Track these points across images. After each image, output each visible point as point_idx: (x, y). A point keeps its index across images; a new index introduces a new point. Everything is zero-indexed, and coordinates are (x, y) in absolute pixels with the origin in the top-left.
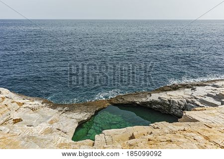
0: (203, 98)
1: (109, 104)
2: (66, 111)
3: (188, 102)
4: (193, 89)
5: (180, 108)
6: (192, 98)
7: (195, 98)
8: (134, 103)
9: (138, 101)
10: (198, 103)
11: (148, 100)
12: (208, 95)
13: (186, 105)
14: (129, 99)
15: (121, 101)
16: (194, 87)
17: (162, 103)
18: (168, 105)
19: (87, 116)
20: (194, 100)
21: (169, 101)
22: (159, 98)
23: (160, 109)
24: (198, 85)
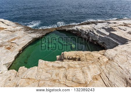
0: (99, 30)
1: (55, 30)
2: (32, 32)
3: (90, 31)
4: (96, 24)
5: (85, 34)
6: (93, 29)
7: (95, 29)
8: (65, 30)
9: (67, 29)
10: (95, 32)
11: (72, 29)
12: (103, 28)
13: (89, 33)
14: (64, 28)
15: (60, 29)
16: (97, 23)
17: (77, 31)
18: (80, 32)
19: (39, 36)
20: (94, 30)
21: (81, 30)
22: (77, 28)
23: (76, 33)
24: (100, 22)
